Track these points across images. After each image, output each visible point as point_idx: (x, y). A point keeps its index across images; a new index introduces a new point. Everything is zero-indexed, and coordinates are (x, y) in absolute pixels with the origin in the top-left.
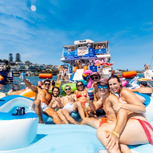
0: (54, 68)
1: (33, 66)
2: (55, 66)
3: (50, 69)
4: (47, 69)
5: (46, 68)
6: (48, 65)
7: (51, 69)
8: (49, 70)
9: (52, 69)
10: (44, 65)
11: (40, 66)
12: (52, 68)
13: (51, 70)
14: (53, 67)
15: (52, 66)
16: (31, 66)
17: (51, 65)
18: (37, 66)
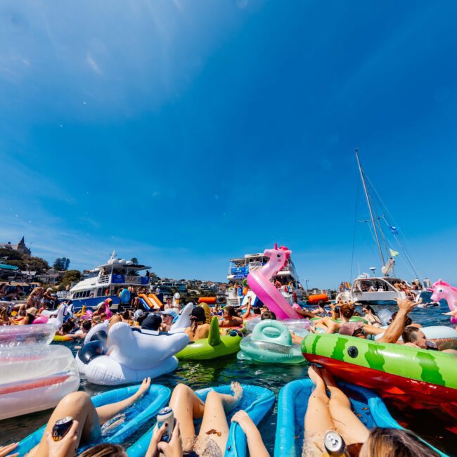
0: (206, 287)
1: (162, 283)
2: (206, 283)
3: (196, 291)
4: (190, 291)
5: (189, 288)
6: (192, 280)
7: (198, 290)
8: (194, 293)
9: (200, 291)
10: (183, 280)
11: (177, 285)
12: (200, 288)
13: (198, 293)
14: (202, 285)
15: (200, 282)
16: (159, 285)
17: (198, 280)
18: (171, 285)
